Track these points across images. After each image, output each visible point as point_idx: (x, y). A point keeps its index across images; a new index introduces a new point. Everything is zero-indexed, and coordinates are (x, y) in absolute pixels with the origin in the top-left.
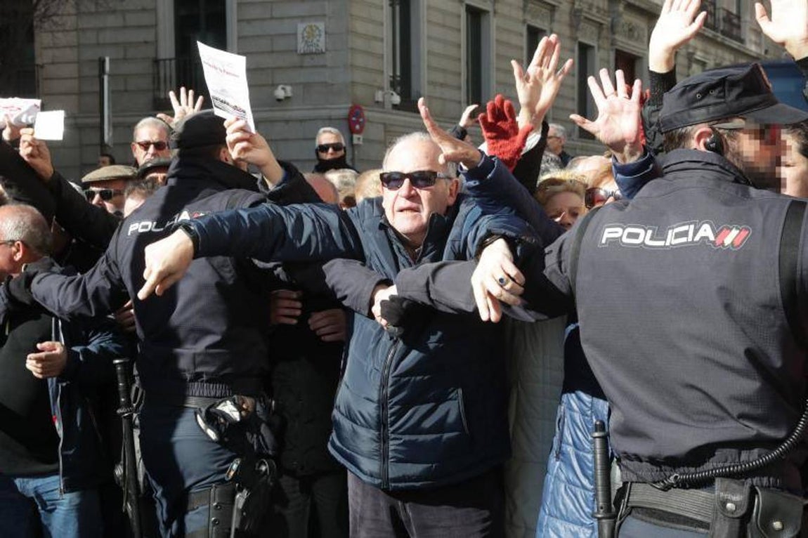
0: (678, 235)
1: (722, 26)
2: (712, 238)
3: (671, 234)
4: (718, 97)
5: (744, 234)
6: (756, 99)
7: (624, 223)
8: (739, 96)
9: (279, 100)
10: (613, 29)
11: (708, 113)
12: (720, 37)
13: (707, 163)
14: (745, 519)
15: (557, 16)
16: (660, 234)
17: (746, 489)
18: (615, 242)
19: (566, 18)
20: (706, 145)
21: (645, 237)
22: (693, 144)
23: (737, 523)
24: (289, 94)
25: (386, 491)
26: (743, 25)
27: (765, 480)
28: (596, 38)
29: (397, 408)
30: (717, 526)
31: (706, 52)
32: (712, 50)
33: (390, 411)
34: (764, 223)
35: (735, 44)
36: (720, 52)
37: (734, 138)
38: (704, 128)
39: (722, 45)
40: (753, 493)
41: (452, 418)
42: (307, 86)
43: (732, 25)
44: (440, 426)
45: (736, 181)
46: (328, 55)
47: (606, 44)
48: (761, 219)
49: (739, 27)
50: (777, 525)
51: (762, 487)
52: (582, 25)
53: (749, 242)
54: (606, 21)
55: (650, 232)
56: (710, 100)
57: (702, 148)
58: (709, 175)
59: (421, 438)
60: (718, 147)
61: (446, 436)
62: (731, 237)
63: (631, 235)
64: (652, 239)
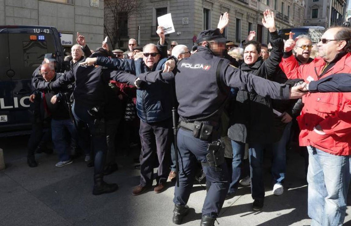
0: (197, 66)
1: (284, 19)
2: (203, 68)
3: (195, 65)
4: (209, 35)
5: (210, 67)
6: (217, 36)
7: (186, 62)
8: (213, 35)
9: (178, 35)
10: (257, 19)
11: (206, 38)
12: (283, 22)
13: (205, 49)
14: (200, 130)
15: (243, 16)
16: (193, 66)
17: (201, 123)
18: (184, 67)
19: (246, 17)
20: (206, 46)
21: (190, 66)
22: (203, 45)
23: (198, 131)
24: (180, 34)
25: (148, 123)
26: (289, 19)
27: (206, 122)
28: (253, 21)
29: (147, 105)
30: (194, 132)
31: (279, 25)
32: (281, 24)
33: (146, 106)
34: (214, 64)
35: (287, 23)
36: (283, 25)
37: (212, 44)
38: (205, 42)
39: (283, 23)
40: (202, 124)
41: (159, 107)
42: (184, 32)
43: (287, 19)
44: (156, 109)
45: (211, 54)
46: (189, 25)
47: (255, 23)
48: (213, 64)
49: (288, 19)
50: (206, 131)
51: (205, 124)
52: (250, 18)
53: (210, 69)
54: (255, 17)
55: (191, 65)
56: (207, 35)
57: (204, 46)
58: (205, 52)
59: (153, 112)
60: (208, 46)
61: (158, 111)
62: (207, 68)
63: (187, 65)
64: (192, 66)
